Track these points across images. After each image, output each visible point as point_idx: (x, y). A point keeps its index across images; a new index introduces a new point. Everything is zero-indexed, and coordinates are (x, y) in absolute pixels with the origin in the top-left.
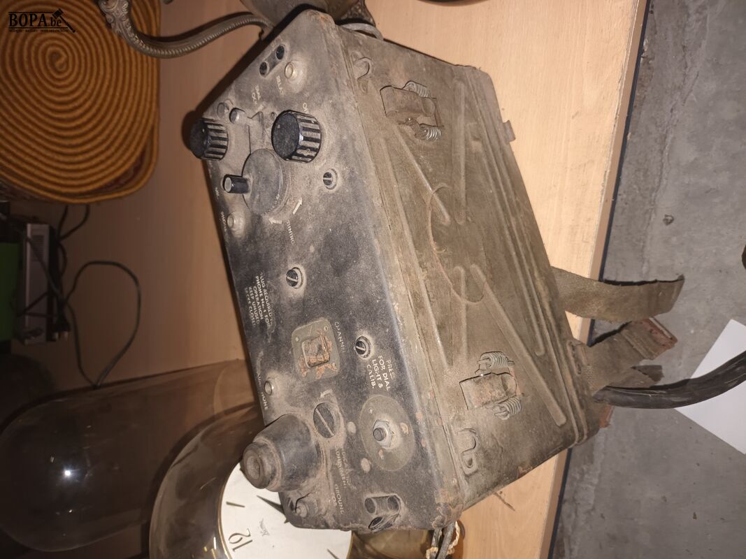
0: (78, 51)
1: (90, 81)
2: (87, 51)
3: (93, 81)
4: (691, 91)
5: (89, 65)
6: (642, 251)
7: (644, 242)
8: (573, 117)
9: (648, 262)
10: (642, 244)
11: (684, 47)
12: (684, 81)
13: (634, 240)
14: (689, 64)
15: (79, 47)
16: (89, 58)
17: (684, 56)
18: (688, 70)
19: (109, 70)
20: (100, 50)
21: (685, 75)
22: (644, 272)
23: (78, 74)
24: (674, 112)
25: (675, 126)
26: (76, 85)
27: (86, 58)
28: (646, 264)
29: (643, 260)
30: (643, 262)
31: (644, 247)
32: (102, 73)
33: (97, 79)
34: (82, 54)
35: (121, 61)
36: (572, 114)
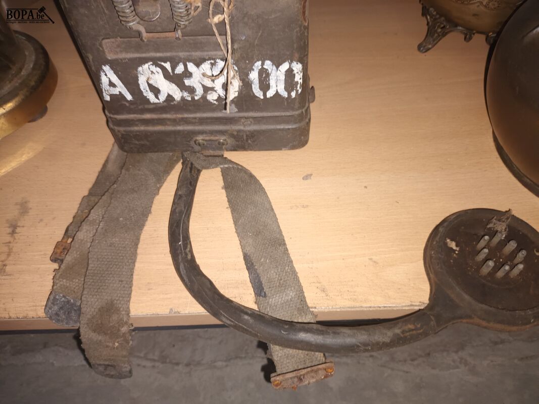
4: (393, 369)
6: (236, 357)
7: (245, 357)
8: (371, 259)
9: (227, 366)
10: (243, 356)
11: (429, 354)
12: (400, 361)
13: (246, 347)
14: (416, 363)
17: (421, 356)
18: (410, 362)
21: (405, 361)
22: (216, 364)
24: (371, 359)
25: (359, 363)
28: (224, 364)
29: (228, 360)
30: (226, 361)
31: (241, 358)
36: (374, 258)
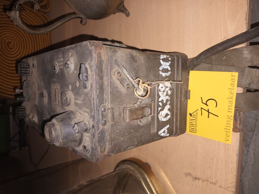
0: (18, 40)
1: (23, 51)
2: (22, 40)
3: (25, 51)
5: (23, 46)
15: (19, 39)
16: (23, 43)
19: (31, 46)
20: (27, 39)
23: (19, 49)
26: (18, 53)
27: (21, 43)
32: (28, 48)
33: (26, 50)
34: (20, 41)
35: (36, 43)
